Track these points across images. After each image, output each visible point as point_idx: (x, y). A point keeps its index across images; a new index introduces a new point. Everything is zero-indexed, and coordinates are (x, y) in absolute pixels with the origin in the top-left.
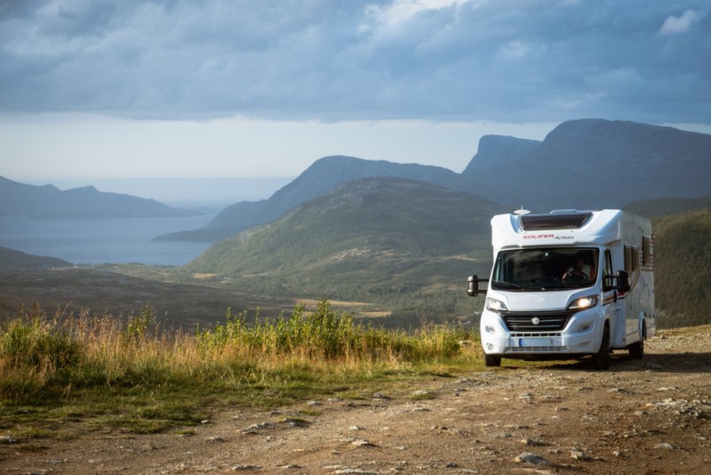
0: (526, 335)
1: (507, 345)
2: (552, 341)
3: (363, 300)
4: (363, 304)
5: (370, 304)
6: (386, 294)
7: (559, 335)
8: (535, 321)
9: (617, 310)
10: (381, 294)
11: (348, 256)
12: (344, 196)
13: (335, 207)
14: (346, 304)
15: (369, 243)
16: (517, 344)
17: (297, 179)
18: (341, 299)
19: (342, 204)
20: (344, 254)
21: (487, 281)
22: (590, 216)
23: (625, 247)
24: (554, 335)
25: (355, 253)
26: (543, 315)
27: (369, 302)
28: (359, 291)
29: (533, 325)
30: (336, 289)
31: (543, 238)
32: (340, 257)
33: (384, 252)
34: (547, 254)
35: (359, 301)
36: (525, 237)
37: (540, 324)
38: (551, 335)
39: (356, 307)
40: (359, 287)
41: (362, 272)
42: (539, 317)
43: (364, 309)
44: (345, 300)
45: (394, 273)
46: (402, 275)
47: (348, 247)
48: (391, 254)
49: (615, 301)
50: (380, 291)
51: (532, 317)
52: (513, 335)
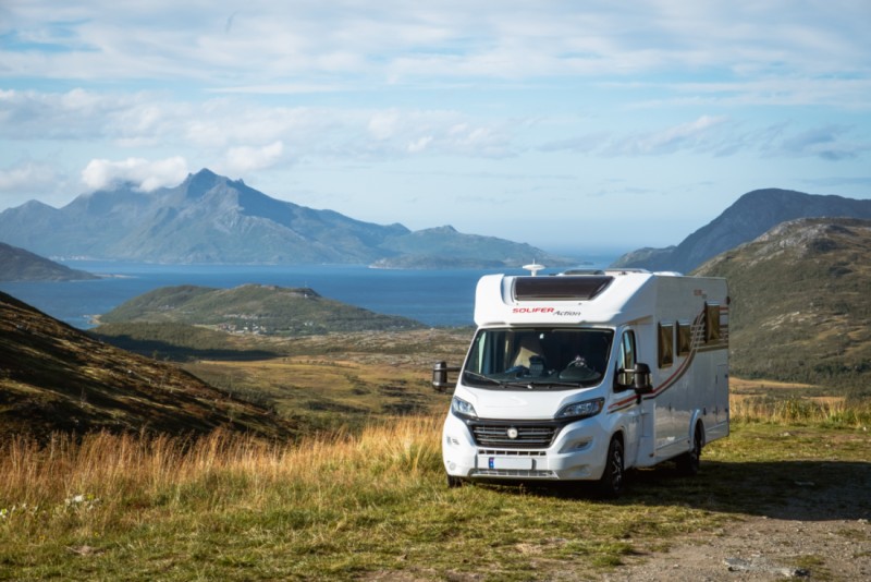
0: (499, 453)
1: (473, 466)
2: (534, 462)
3: (808, 381)
4: (807, 386)
5: (817, 386)
6: (838, 373)
7: (544, 454)
8: (512, 433)
9: (643, 415)
10: (831, 373)
11: (786, 322)
12: (782, 243)
13: (770, 258)
14: (784, 385)
15: (816, 306)
16: (486, 466)
17: (717, 219)
18: (777, 379)
19: (778, 253)
20: (781, 319)
21: (458, 370)
22: (608, 281)
23: (659, 325)
24: (536, 453)
25: (796, 317)
26: (523, 426)
27: (815, 383)
28: (802, 368)
29: (509, 438)
30: (769, 365)
31: (539, 312)
32: (776, 323)
33: (835, 318)
34: (542, 336)
35: (801, 382)
36: (515, 310)
37: (519, 437)
38: (533, 453)
39: (797, 389)
40: (802, 364)
41: (805, 343)
42: (517, 427)
43: (808, 393)
44: (783, 380)
45: (848, 344)
46: (859, 349)
47: (786, 311)
48: (846, 321)
49: (639, 402)
50: (829, 368)
51: (509, 427)
52: (482, 452)
